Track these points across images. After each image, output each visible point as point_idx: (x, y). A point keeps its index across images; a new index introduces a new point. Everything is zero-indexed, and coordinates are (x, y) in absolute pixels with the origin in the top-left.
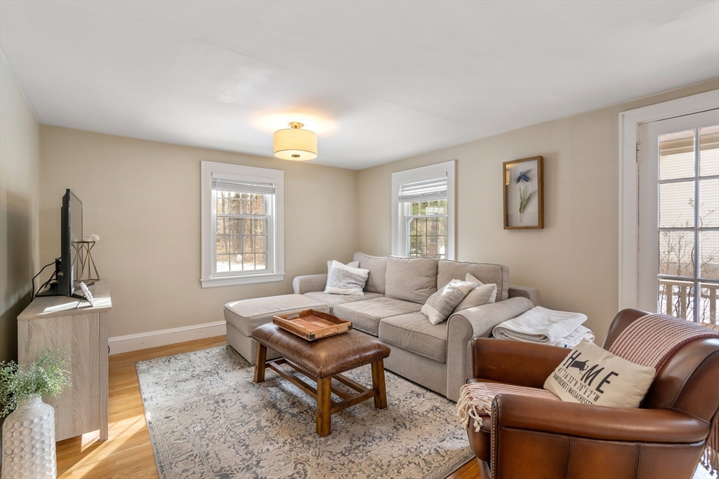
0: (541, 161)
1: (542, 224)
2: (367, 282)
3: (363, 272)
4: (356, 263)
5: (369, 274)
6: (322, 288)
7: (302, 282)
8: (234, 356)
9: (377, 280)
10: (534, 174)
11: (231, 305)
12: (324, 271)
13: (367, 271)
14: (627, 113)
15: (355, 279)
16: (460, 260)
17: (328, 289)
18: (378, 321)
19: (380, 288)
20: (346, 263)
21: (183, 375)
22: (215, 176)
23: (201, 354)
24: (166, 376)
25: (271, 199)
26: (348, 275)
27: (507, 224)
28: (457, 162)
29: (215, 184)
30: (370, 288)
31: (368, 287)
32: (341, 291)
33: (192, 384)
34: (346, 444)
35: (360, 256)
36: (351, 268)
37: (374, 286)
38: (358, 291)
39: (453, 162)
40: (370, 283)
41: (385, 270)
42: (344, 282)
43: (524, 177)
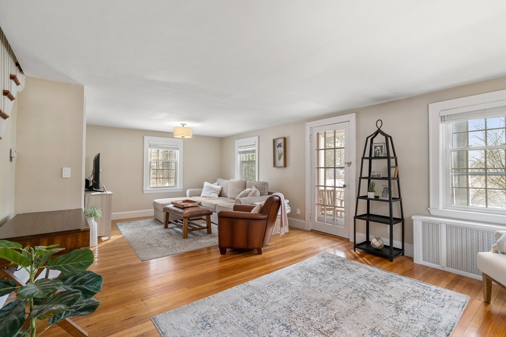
0: (285, 139)
1: (285, 165)
2: (221, 192)
3: (219, 187)
4: (217, 183)
5: (222, 188)
6: (199, 195)
7: (190, 192)
8: (157, 221)
9: (225, 191)
10: (282, 145)
11: (156, 200)
12: (202, 187)
13: (221, 187)
14: (308, 123)
15: (215, 190)
16: (260, 181)
17: (202, 195)
18: (216, 205)
19: (226, 195)
20: (212, 184)
21: (135, 226)
22: (150, 142)
23: (143, 221)
24: (129, 226)
25: (178, 152)
26: (212, 189)
27: (275, 165)
28: (259, 137)
29: (150, 146)
30: (222, 195)
31: (221, 195)
32: (207, 195)
33: (140, 228)
34: (192, 240)
35: (220, 180)
36: (215, 186)
37: (224, 194)
38: (216, 196)
39: (257, 137)
40: (222, 192)
41: (228, 186)
42: (209, 192)
43: (280, 145)
